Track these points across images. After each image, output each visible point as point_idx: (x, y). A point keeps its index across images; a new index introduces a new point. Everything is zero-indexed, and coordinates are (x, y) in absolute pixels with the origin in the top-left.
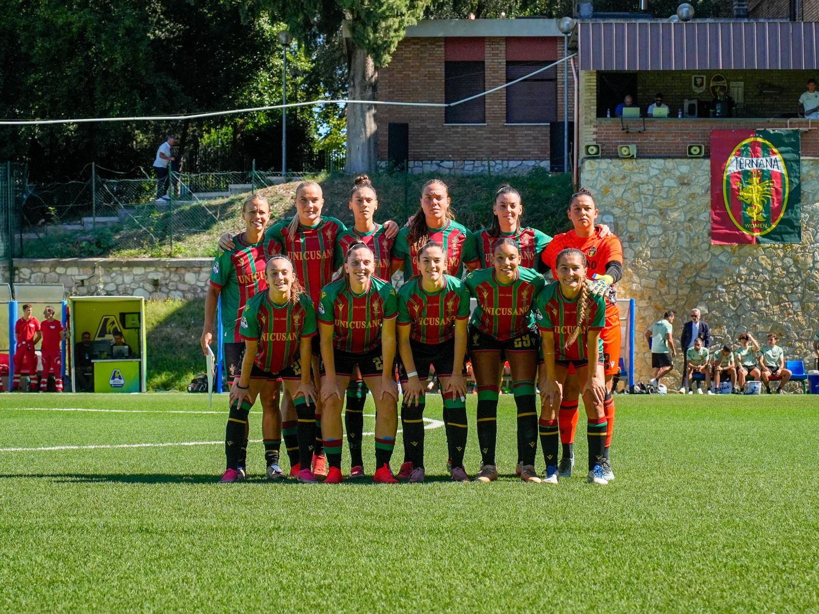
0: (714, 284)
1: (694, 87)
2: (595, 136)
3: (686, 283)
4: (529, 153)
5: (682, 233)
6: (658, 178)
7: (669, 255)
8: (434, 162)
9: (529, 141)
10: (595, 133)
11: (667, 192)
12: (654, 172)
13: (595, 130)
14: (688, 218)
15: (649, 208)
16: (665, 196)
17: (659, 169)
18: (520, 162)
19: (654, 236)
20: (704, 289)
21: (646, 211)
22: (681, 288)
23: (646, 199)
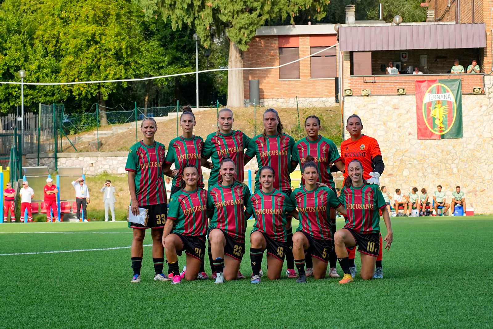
0: (412, 160)
1: (401, 58)
2: (349, 85)
3: (398, 160)
4: (322, 94)
5: (395, 134)
6: (382, 106)
7: (388, 145)
8: (274, 99)
9: (322, 88)
10: (350, 83)
11: (387, 113)
12: (380, 103)
13: (349, 81)
14: (398, 126)
15: (377, 121)
16: (386, 115)
17: (383, 101)
18: (318, 98)
19: (381, 136)
20: (407, 162)
21: (376, 123)
22: (395, 162)
23: (376, 116)
